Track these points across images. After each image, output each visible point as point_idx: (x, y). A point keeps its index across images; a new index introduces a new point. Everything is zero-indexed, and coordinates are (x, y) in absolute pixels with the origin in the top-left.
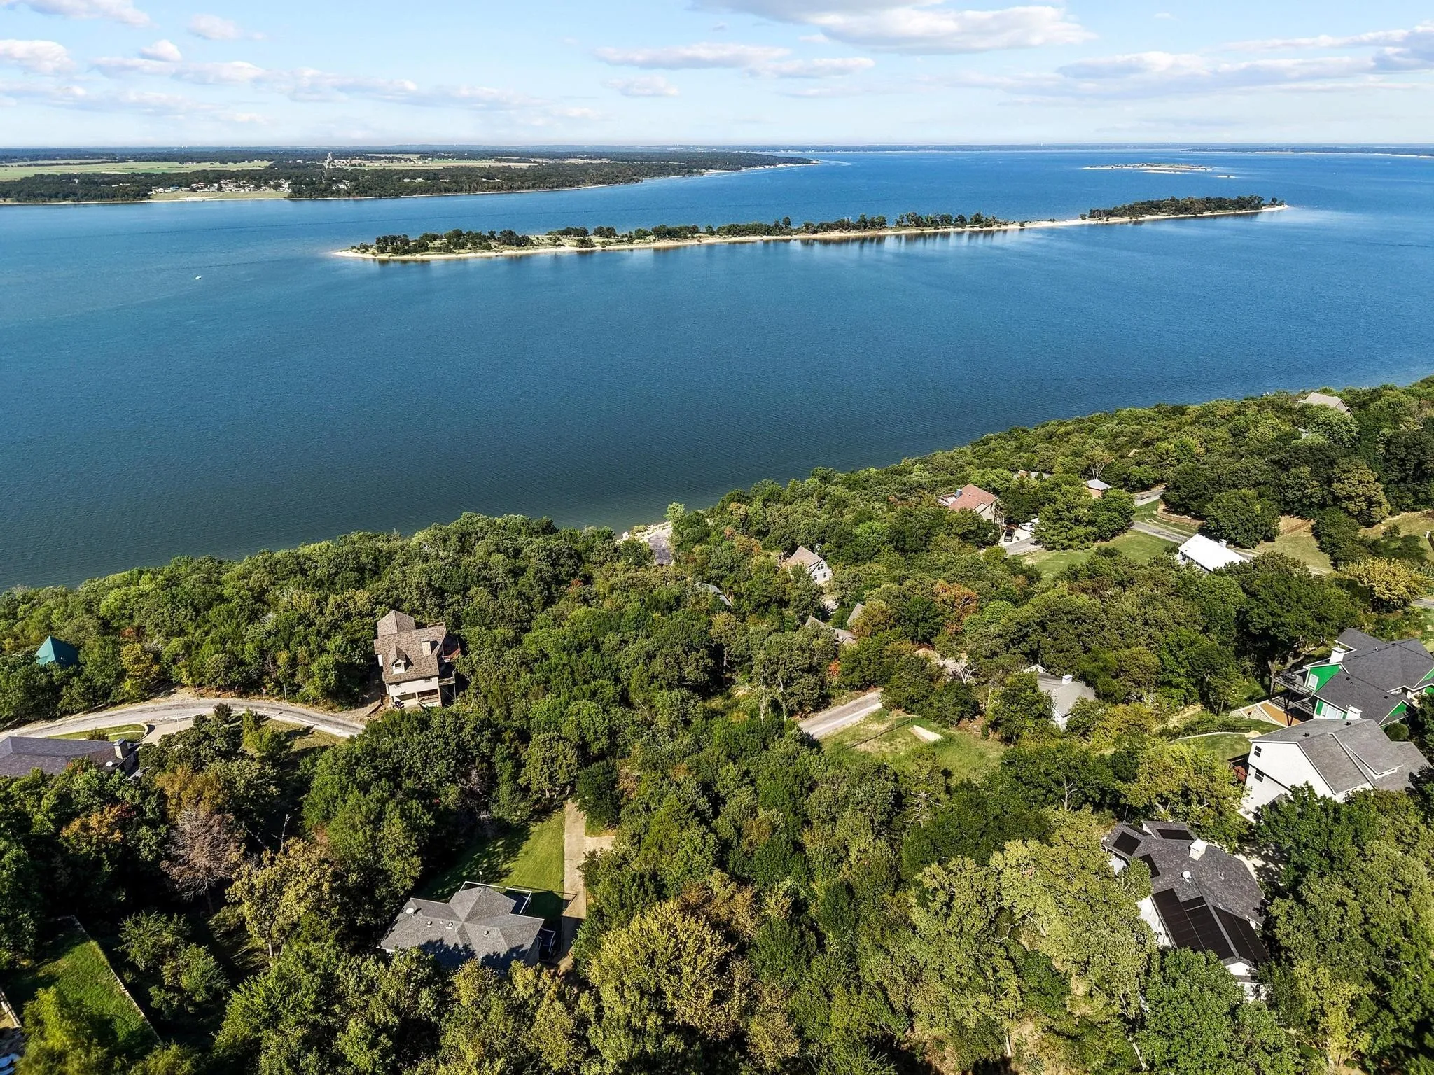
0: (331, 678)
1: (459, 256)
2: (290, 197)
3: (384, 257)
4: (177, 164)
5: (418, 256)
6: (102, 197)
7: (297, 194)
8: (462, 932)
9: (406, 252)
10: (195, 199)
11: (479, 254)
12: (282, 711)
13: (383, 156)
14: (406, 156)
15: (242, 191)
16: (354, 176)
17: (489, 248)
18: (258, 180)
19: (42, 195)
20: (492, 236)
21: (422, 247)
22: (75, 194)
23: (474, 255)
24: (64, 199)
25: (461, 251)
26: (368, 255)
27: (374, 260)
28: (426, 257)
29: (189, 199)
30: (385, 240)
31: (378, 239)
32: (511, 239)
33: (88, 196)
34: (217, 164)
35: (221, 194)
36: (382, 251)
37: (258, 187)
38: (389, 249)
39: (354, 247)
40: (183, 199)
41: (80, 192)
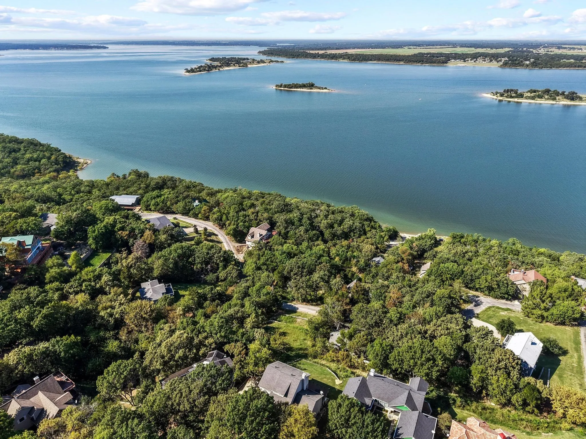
0: (231, 232)
1: (537, 102)
2: (501, 66)
3: (501, 98)
4: (473, 49)
5: (516, 100)
6: (431, 63)
7: (505, 64)
8: (149, 289)
9: (512, 97)
10: (463, 65)
11: (546, 102)
12: (222, 236)
13: (567, 46)
14: (579, 47)
15: (484, 62)
16: (537, 57)
17: (554, 99)
18: (495, 57)
19: (413, 61)
20: (563, 94)
21: (521, 96)
22: (423, 61)
23: (544, 102)
24: (419, 63)
25: (538, 99)
26: (495, 97)
27: (496, 99)
28: (520, 100)
29: (460, 65)
30: (508, 91)
31: (505, 90)
32: (572, 96)
33: (427, 62)
34: (489, 49)
35: (475, 63)
36: (502, 95)
37: (491, 61)
38: (505, 95)
39: (492, 93)
40: (459, 65)
41: (425, 60)
